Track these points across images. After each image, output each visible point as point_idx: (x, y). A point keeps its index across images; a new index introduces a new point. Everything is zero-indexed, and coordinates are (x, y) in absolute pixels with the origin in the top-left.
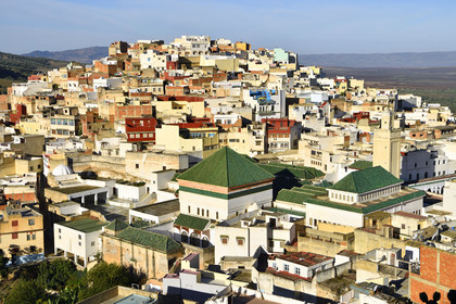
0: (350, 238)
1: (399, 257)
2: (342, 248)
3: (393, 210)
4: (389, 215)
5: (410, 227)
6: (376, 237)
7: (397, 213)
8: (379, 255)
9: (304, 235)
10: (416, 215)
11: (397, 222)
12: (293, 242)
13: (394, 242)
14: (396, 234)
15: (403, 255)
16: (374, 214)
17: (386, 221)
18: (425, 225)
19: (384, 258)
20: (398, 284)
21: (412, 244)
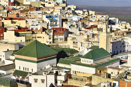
0: (90, 78)
1: (110, 86)
2: (87, 83)
3: (108, 66)
4: (106, 68)
5: (114, 73)
6: (101, 78)
7: (109, 68)
8: (102, 85)
9: (71, 78)
10: (117, 68)
11: (109, 71)
12: (66, 81)
13: (108, 80)
14: (109, 76)
15: (112, 85)
16: (100, 68)
17: (105, 71)
18: (121, 72)
21: (116, 80)
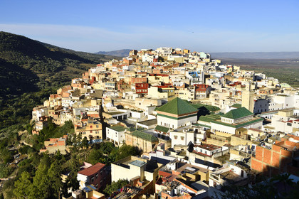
0: (229, 139)
1: (249, 149)
2: (226, 143)
3: (249, 127)
4: (246, 129)
5: (255, 135)
6: (240, 139)
7: (251, 129)
8: (240, 148)
9: (209, 137)
10: (258, 130)
11: (249, 132)
12: (205, 140)
13: (248, 141)
14: (249, 138)
15: (250, 147)
16: (240, 128)
17: (244, 132)
18: (262, 134)
19: (242, 149)
20: (247, 160)
21: (255, 143)
